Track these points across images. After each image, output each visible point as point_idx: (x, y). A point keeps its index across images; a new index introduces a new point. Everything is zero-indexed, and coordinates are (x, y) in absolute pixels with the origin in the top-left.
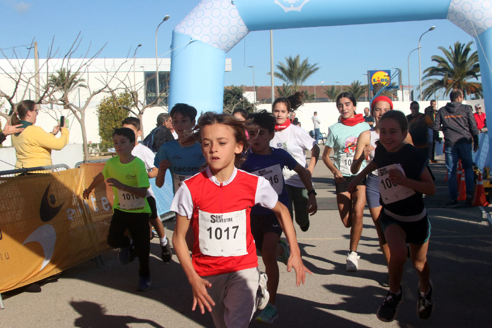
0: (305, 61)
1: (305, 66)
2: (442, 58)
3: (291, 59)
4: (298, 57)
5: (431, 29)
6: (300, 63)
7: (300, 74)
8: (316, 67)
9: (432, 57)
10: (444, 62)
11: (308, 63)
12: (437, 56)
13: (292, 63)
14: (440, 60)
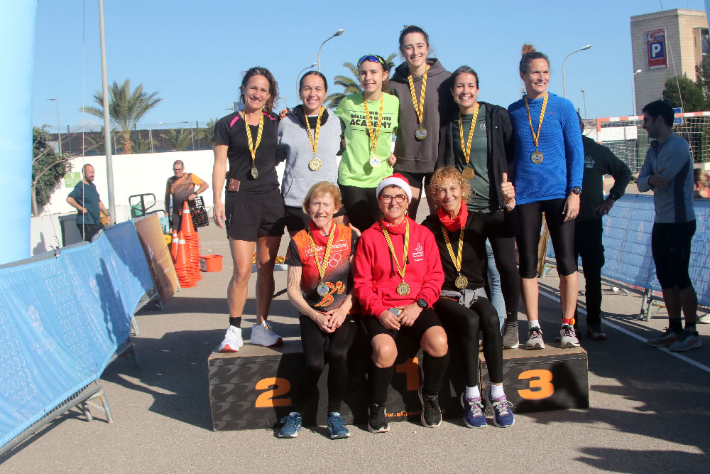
0: (139, 88)
1: (139, 97)
2: (350, 80)
3: (115, 85)
4: (127, 82)
5: (337, 35)
6: (131, 92)
7: (130, 109)
8: (155, 97)
9: (335, 78)
10: (353, 85)
11: (143, 92)
12: (344, 78)
13: (119, 93)
14: (348, 83)
